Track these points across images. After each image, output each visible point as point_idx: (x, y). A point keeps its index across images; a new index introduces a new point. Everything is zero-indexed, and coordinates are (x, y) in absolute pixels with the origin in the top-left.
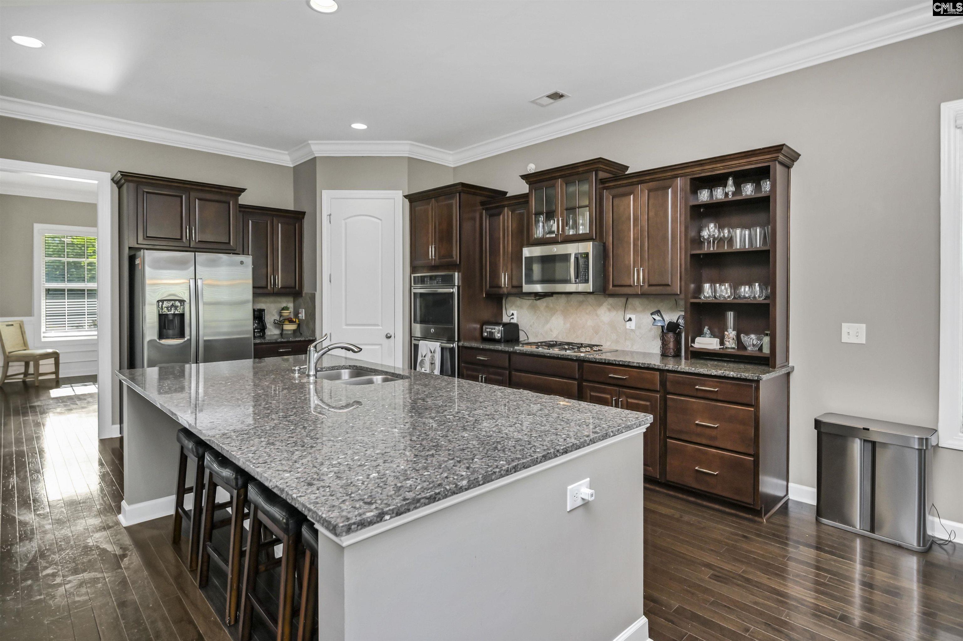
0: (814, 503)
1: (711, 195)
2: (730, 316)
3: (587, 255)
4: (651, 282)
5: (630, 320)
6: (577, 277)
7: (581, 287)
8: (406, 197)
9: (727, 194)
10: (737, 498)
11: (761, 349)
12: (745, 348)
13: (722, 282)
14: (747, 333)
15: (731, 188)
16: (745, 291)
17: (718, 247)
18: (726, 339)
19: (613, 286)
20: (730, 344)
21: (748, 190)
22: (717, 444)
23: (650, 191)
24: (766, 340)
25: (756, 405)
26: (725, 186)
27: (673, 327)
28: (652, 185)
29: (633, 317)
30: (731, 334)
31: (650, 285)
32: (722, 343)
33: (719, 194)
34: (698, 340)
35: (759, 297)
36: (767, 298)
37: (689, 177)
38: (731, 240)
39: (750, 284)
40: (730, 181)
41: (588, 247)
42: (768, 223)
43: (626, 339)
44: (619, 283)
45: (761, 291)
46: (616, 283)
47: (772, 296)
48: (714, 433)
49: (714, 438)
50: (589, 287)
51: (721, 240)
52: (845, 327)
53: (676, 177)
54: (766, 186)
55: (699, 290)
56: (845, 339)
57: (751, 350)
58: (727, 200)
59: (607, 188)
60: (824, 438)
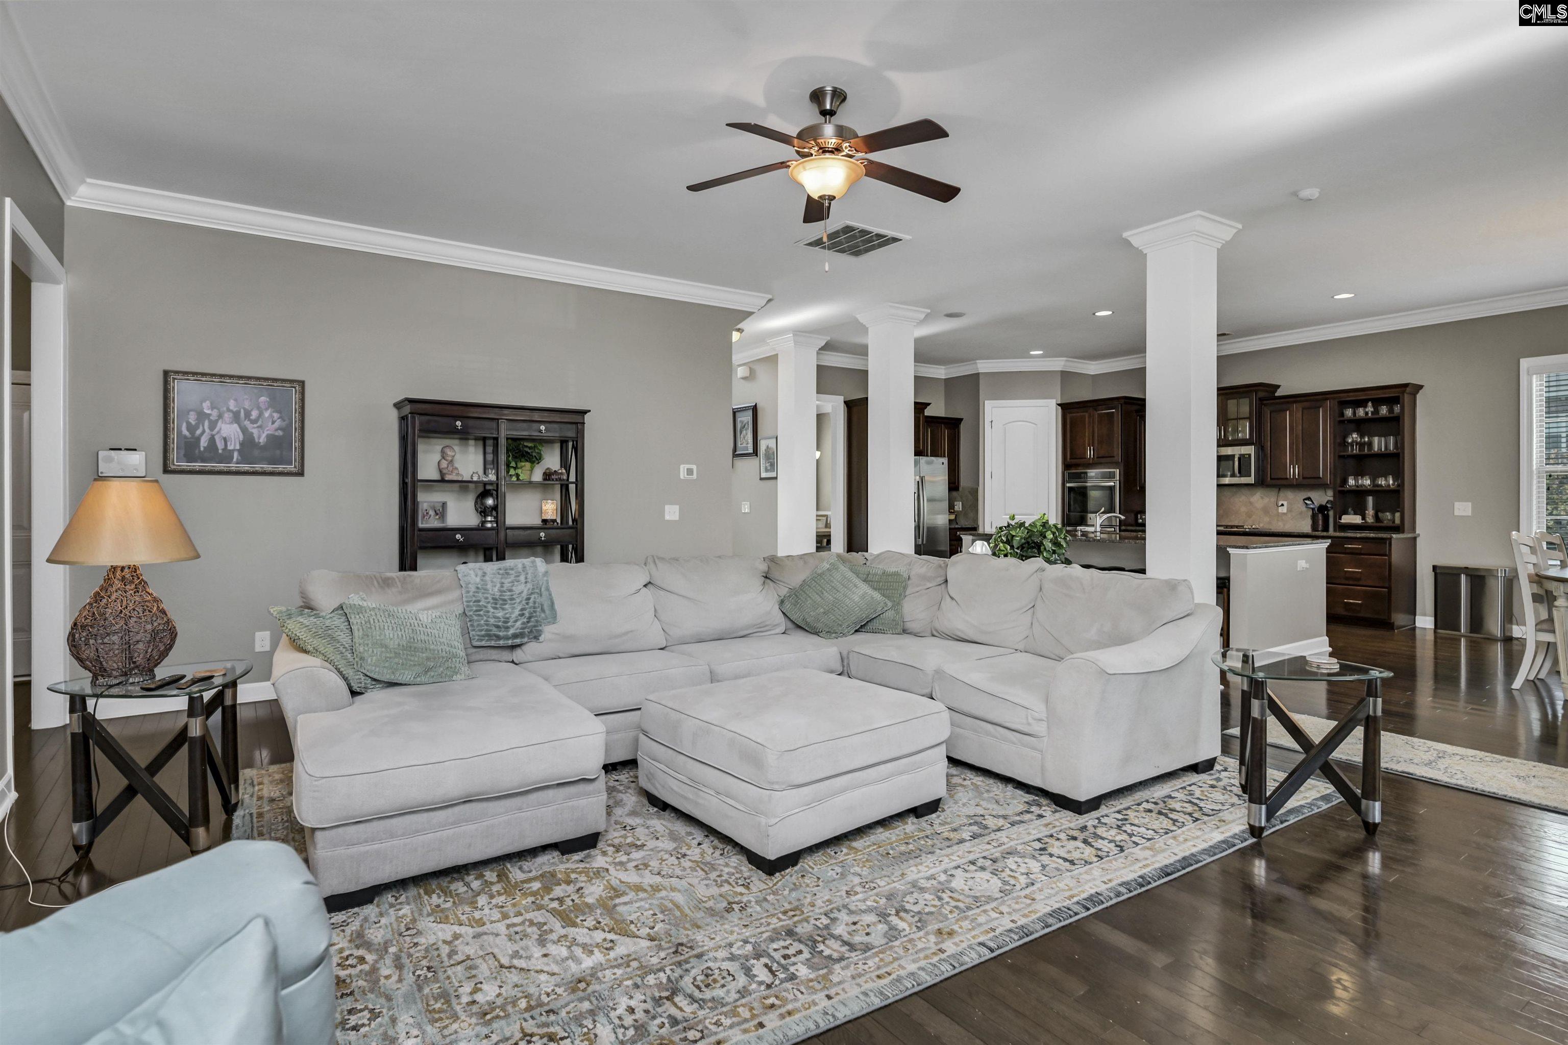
0: (1433, 627)
1: (1354, 413)
2: (1370, 500)
3: (1250, 455)
4: (1305, 476)
5: (1282, 505)
6: (1240, 472)
7: (1244, 480)
8: (1059, 405)
9: (1367, 413)
10: (1376, 617)
11: (1394, 522)
12: (1381, 521)
13: (1363, 476)
14: (1383, 511)
15: (1370, 409)
16: (1382, 482)
17: (1359, 450)
18: (1367, 516)
19: (1271, 479)
20: (1370, 520)
21: (1384, 410)
22: (1361, 583)
23: (1303, 409)
24: (1398, 515)
25: (1390, 555)
26: (1366, 407)
27: (1322, 509)
28: (1306, 404)
29: (1285, 503)
30: (1370, 512)
31: (1304, 478)
32: (1363, 518)
33: (1361, 412)
34: (1343, 517)
35: (1393, 485)
36: (1399, 485)
37: (1337, 400)
38: (1370, 444)
39: (1385, 476)
40: (1370, 404)
41: (1250, 450)
42: (1399, 434)
43: (1278, 520)
44: (1276, 477)
45: (1394, 481)
46: (1272, 477)
47: (1401, 485)
48: (1358, 576)
49: (1359, 579)
50: (1251, 480)
51: (1361, 445)
52: (1457, 504)
53: (1327, 399)
54: (1397, 409)
55: (1345, 481)
56: (1457, 513)
57: (1385, 523)
58: (1367, 417)
59: (1265, 405)
60: (1439, 577)
